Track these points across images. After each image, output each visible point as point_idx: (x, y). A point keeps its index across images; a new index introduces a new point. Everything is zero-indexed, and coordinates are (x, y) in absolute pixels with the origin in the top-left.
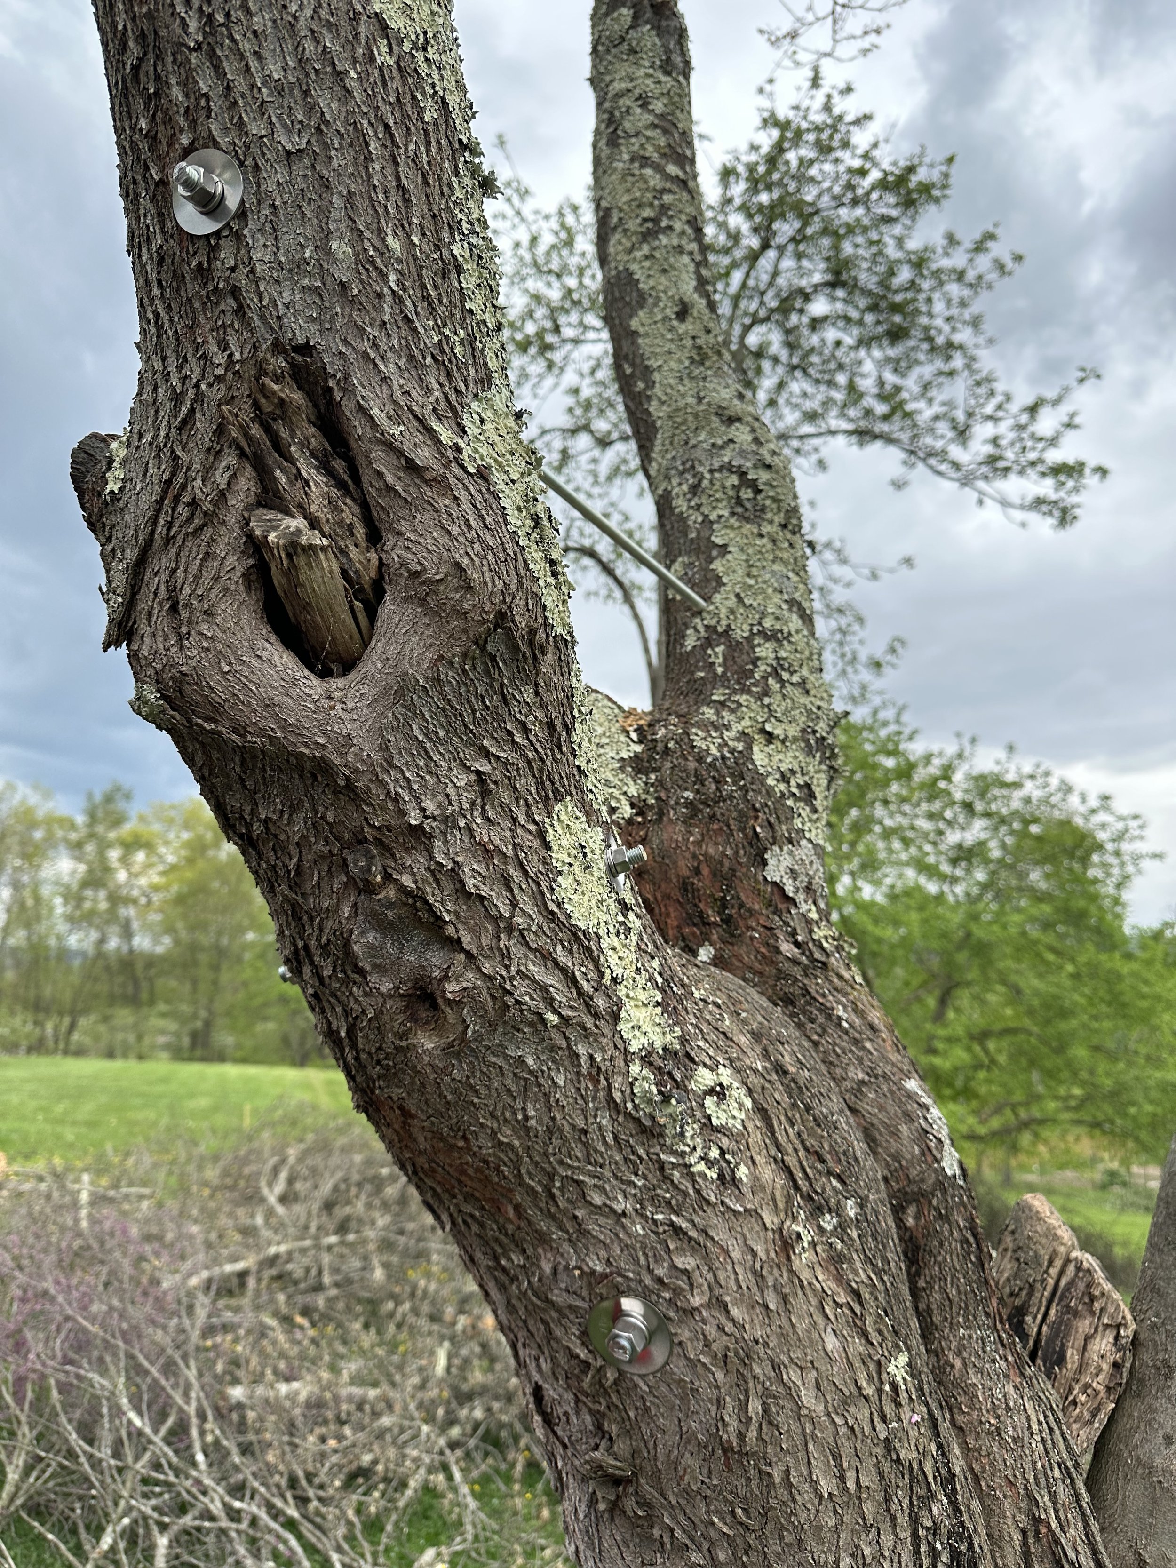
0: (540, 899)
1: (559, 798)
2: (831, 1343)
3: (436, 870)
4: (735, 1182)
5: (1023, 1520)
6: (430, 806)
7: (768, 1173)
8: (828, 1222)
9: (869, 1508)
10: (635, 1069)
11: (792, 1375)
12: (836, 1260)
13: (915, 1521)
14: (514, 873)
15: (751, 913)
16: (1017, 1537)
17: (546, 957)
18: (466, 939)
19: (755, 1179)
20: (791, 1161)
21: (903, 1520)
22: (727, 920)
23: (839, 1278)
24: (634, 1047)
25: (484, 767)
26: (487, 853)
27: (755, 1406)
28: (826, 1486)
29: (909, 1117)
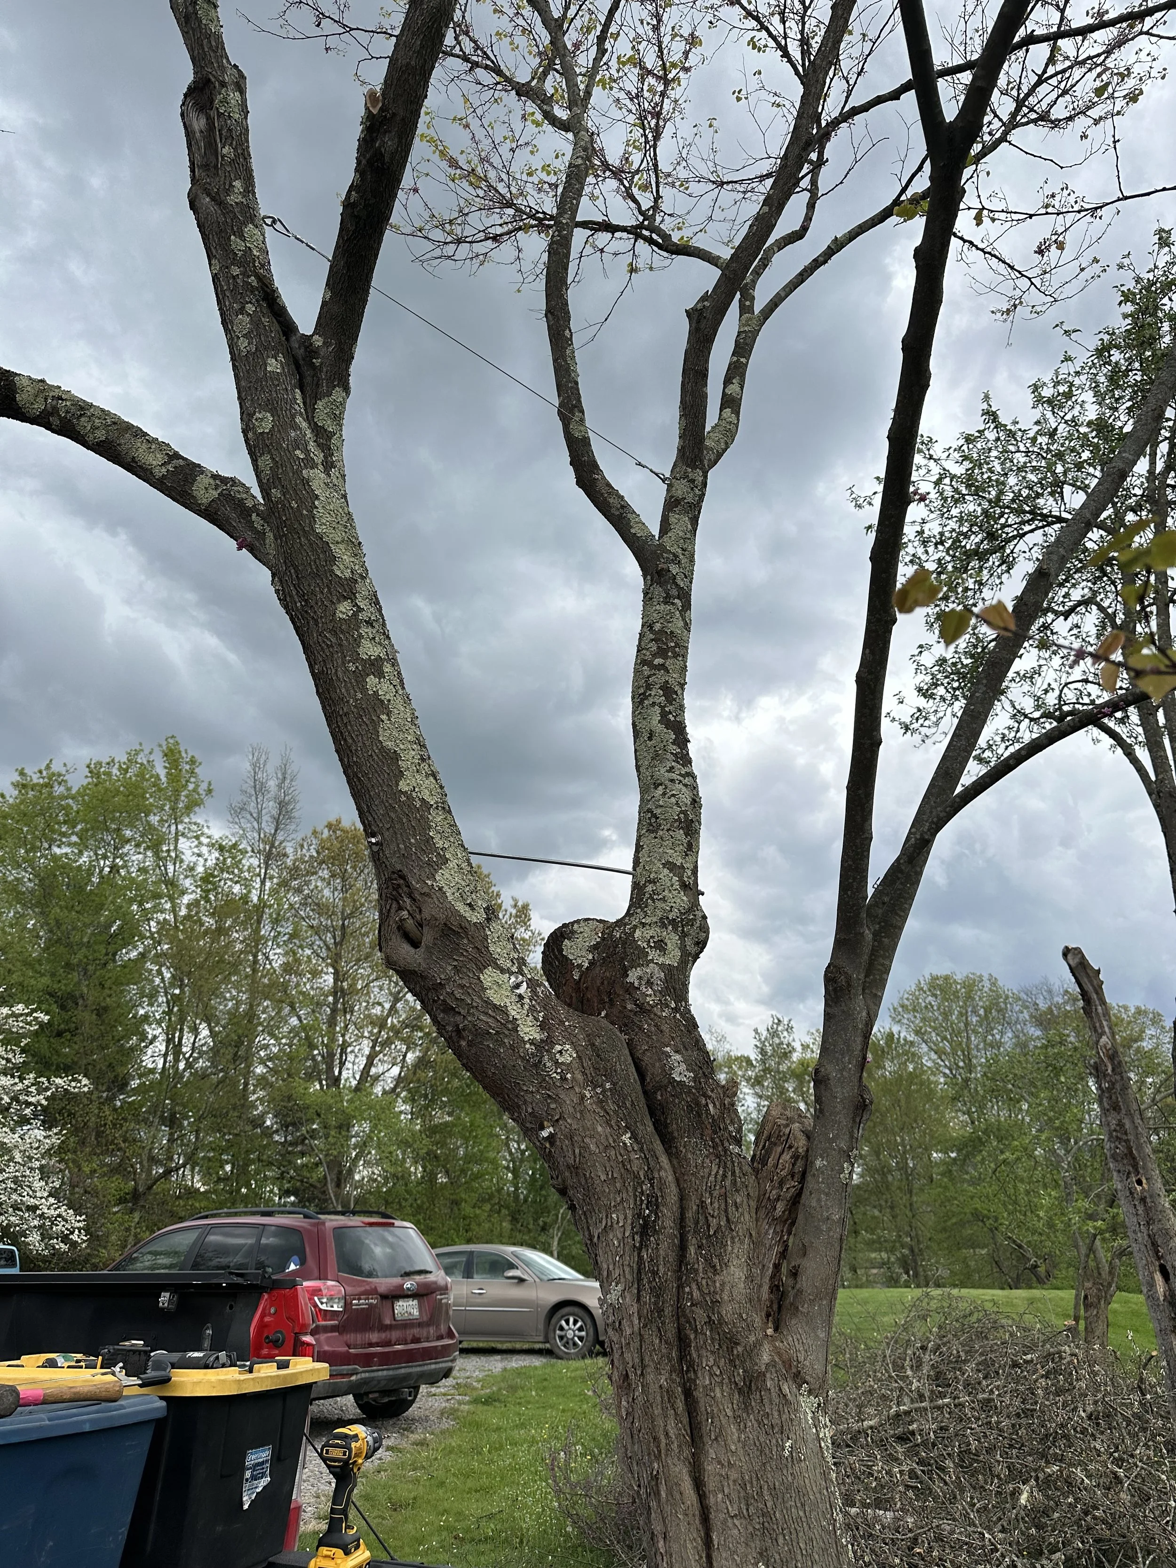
0: (480, 997)
1: (485, 968)
2: (600, 1129)
3: (448, 993)
4: (566, 1079)
5: (698, 1201)
6: (443, 977)
7: (579, 1077)
8: (599, 1090)
9: (618, 1185)
10: (528, 1046)
11: (587, 1140)
12: (600, 1102)
13: (635, 1189)
14: (470, 991)
15: (619, 995)
16: (695, 1208)
17: (486, 1014)
18: (462, 1012)
19: (573, 1077)
20: (587, 1072)
21: (630, 1189)
22: (611, 1000)
23: (602, 1108)
24: (526, 1039)
25: (455, 963)
26: (462, 986)
27: (577, 1151)
28: (603, 1178)
29: (660, 1060)
